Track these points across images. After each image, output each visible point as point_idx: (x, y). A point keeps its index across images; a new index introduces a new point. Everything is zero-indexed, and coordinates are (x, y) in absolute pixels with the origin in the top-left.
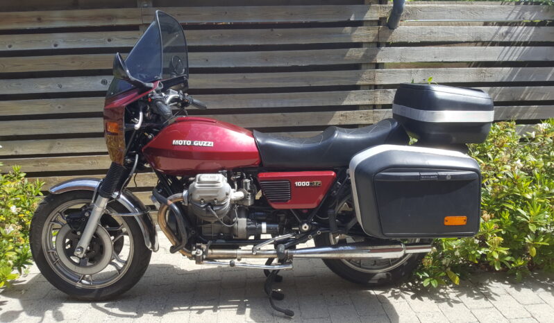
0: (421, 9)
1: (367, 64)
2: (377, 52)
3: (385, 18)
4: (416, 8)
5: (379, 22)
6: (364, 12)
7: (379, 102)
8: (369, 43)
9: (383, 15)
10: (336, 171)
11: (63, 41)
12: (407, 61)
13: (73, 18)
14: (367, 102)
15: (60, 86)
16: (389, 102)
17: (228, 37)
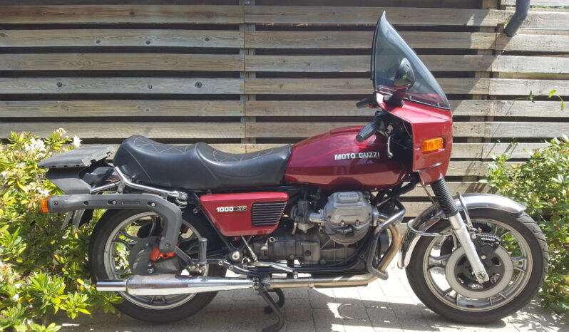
0: (541, 16)
1: (481, 72)
2: (493, 59)
3: (503, 25)
4: (536, 15)
5: (496, 29)
6: (482, 18)
7: (492, 114)
8: (485, 50)
9: (501, 21)
11: (156, 39)
12: (524, 71)
13: (168, 14)
14: (480, 113)
15: (150, 87)
16: (503, 115)
17: (335, 39)
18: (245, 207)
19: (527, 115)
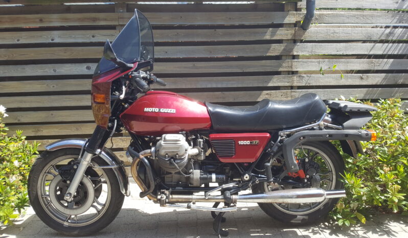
0: (326, 15)
1: (286, 55)
2: (294, 46)
3: (300, 22)
4: (323, 14)
5: (295, 25)
6: (284, 18)
7: (295, 84)
8: (288, 40)
9: (298, 19)
10: (270, 133)
11: (58, 37)
12: (316, 54)
13: (66, 20)
14: (287, 84)
15: (55, 71)
16: (304, 85)
17: (183, 35)
19: (321, 85)
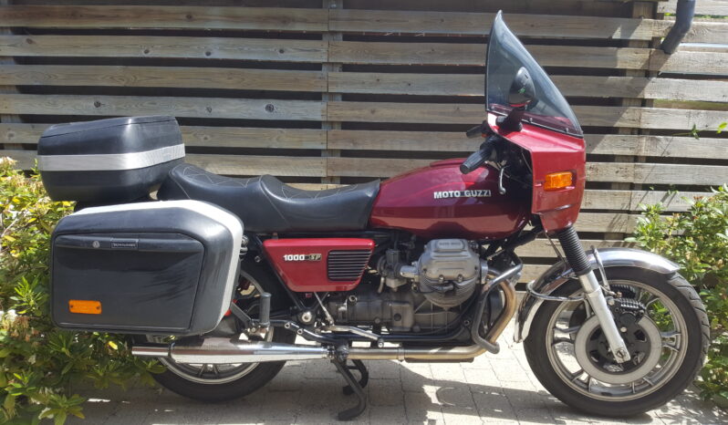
0: (709, 29)
1: (631, 99)
2: (646, 83)
3: (659, 38)
4: (702, 26)
5: (650, 44)
6: (633, 29)
7: (643, 153)
8: (636, 70)
9: (657, 34)
11: (218, 49)
12: (685, 99)
13: (235, 18)
14: (628, 152)
15: (209, 110)
16: (658, 155)
17: (442, 52)
18: (319, 255)
19: (688, 156)
